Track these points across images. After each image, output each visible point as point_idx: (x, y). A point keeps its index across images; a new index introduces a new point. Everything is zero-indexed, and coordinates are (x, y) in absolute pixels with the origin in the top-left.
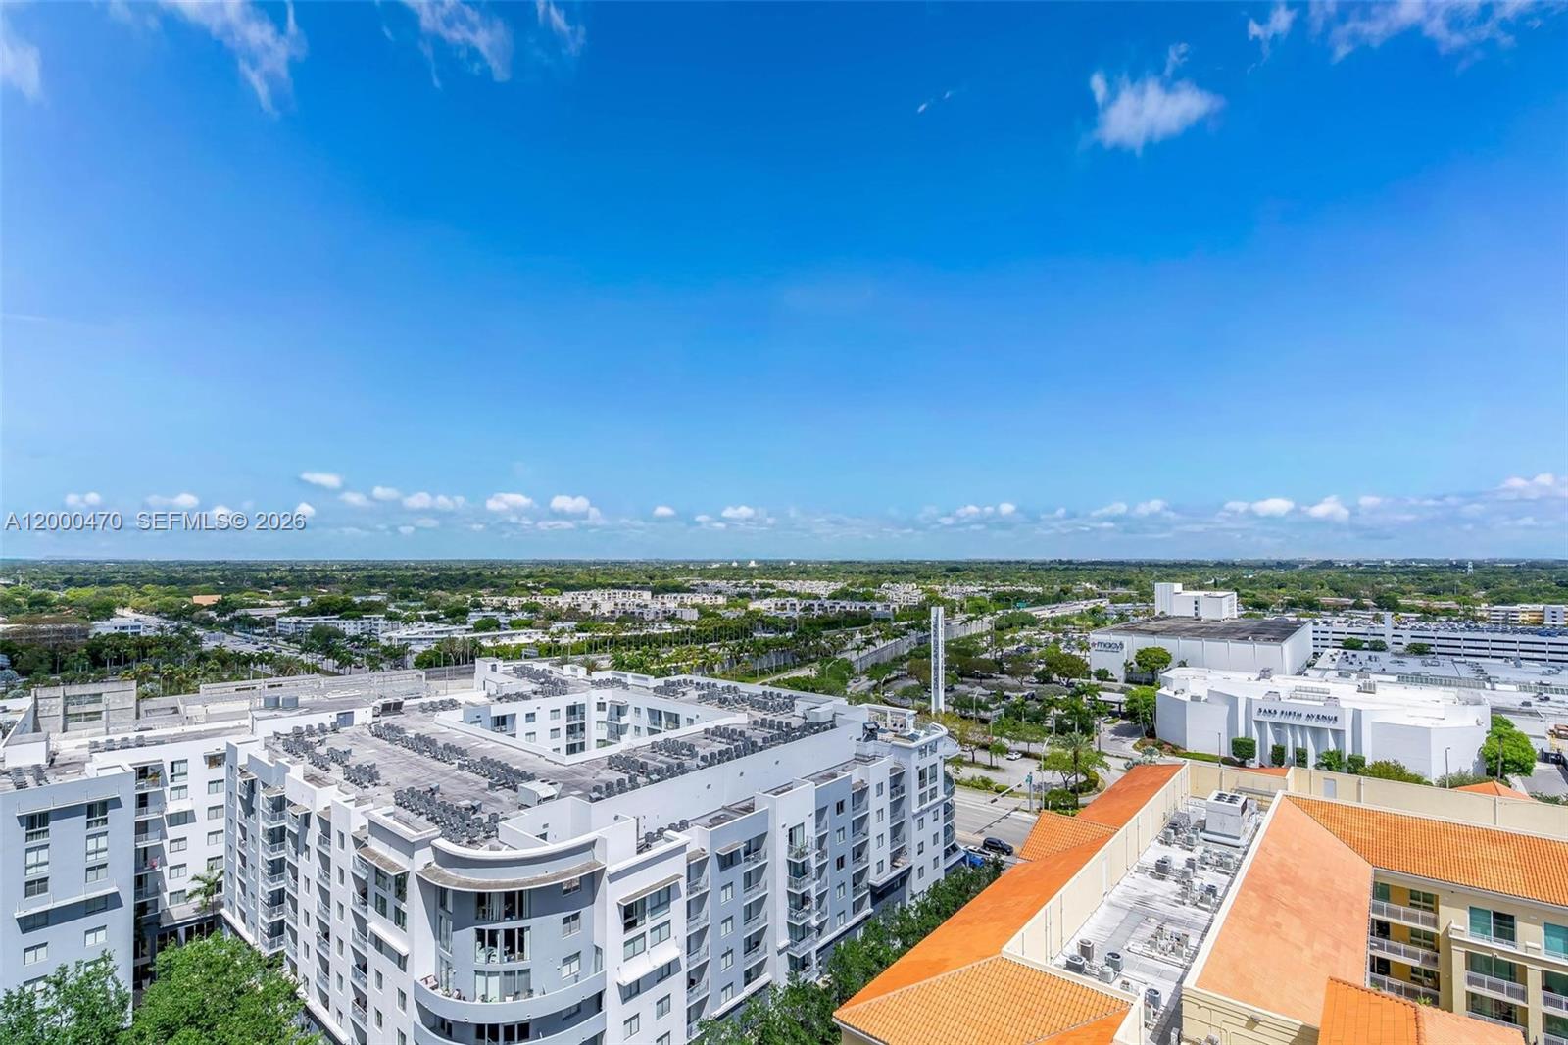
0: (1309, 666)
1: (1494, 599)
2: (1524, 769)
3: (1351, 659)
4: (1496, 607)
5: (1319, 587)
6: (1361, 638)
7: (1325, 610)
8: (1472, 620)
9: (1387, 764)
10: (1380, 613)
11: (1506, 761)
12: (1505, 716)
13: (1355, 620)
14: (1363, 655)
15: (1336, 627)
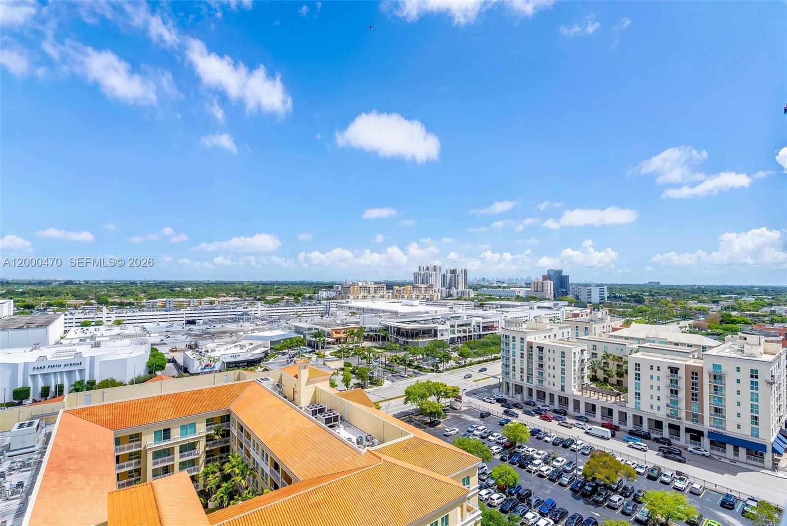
0: (62, 338)
1: (148, 297)
2: (162, 368)
3: (85, 332)
4: (150, 301)
5: (66, 295)
6: (91, 320)
7: (70, 307)
8: (141, 308)
9: (107, 380)
10: (100, 306)
11: (156, 366)
12: (155, 347)
13: (87, 311)
14: (91, 329)
15: (78, 316)
